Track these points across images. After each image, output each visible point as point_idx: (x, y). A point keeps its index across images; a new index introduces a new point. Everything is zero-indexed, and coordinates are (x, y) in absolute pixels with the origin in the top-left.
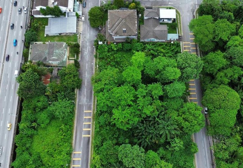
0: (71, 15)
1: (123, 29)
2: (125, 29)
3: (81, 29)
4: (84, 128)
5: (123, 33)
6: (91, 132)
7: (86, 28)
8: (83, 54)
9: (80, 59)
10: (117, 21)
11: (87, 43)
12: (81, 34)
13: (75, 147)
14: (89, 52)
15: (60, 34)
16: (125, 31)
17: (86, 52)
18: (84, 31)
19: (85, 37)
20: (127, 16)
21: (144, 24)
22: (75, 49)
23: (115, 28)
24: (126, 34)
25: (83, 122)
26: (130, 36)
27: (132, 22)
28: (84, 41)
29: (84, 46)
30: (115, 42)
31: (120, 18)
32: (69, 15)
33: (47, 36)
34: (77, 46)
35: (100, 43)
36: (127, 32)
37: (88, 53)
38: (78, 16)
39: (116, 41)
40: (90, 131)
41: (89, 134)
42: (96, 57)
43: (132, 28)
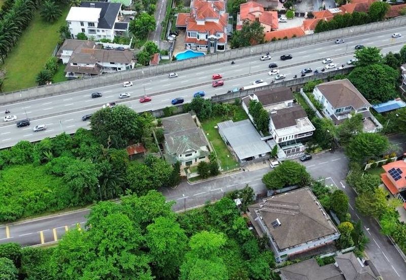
0: (270, 144)
1: (277, 220)
2: (280, 223)
3: (253, 168)
4: (56, 230)
5: (272, 224)
6: (52, 242)
7: (260, 175)
8: (205, 186)
9: (193, 183)
10: (289, 204)
11: (231, 184)
12: (244, 170)
14: (212, 193)
15: (228, 143)
16: (275, 225)
17: (212, 188)
18: (252, 173)
19: (240, 178)
20: (310, 216)
21: (320, 266)
22: (208, 171)
23: (273, 207)
24: (272, 229)
25: (67, 225)
26: (273, 239)
27: (304, 231)
28: (231, 179)
29: (222, 181)
31: (298, 205)
32: (268, 142)
33: (217, 130)
34: (215, 172)
35: (238, 202)
36: (277, 229)
37: (210, 192)
38: (273, 155)
40: (53, 240)
41: (45, 242)
42: (207, 207)
43: (289, 235)
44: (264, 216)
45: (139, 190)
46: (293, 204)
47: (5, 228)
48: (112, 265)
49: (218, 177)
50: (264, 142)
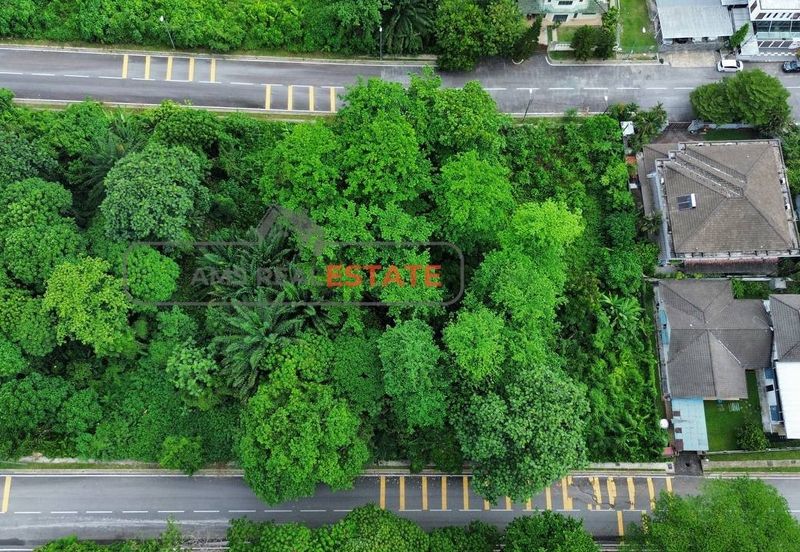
0: (735, 17)
1: (693, 196)
2: (694, 204)
3: (681, 61)
4: (295, 90)
5: (680, 199)
6: (282, 111)
7: (687, 81)
8: (575, 75)
9: (555, 63)
10: (728, 170)
11: (626, 85)
12: (662, 61)
13: (232, 62)
14: (585, 94)
16: (684, 204)
17: (588, 84)
18: (675, 72)
19: (648, 77)
20: (758, 207)
21: (735, 298)
22: (591, 46)
23: (693, 167)
24: (674, 210)
25: (314, 86)
26: (669, 229)
27: (735, 232)
28: (631, 73)
29: (611, 74)
30: (640, 188)
31: (744, 177)
32: (734, 11)
34: (604, 52)
35: (628, 128)
36: (685, 212)
37: (582, 90)
38: (731, 44)
39: (644, 189)
40: (286, 107)
41: (272, 106)
42: (566, 120)
43: (703, 231)
44: (669, 178)
45: (451, 52)
46: (735, 173)
47: (209, 62)
48: (362, 227)
49: (606, 63)
50: (726, 8)
